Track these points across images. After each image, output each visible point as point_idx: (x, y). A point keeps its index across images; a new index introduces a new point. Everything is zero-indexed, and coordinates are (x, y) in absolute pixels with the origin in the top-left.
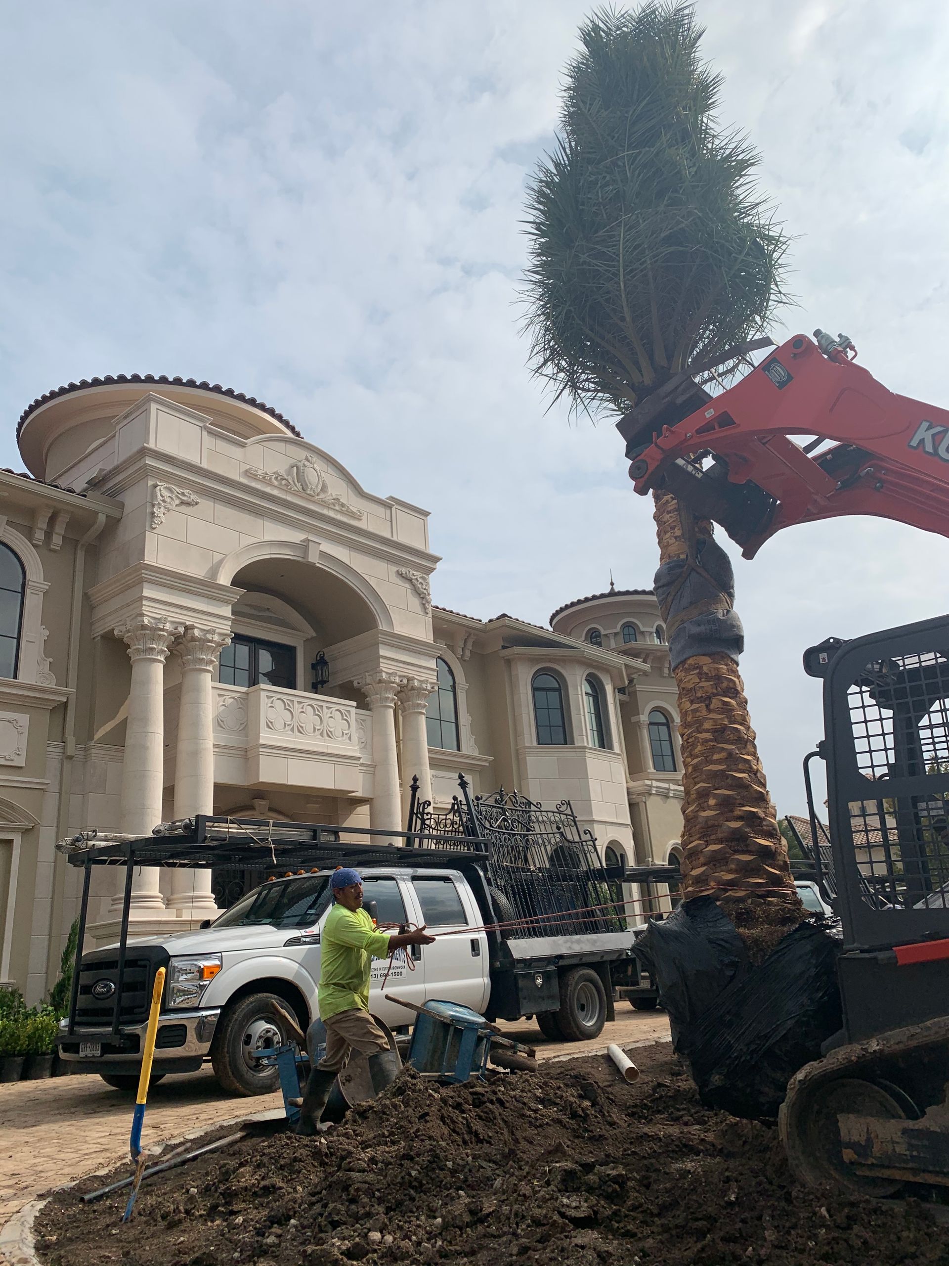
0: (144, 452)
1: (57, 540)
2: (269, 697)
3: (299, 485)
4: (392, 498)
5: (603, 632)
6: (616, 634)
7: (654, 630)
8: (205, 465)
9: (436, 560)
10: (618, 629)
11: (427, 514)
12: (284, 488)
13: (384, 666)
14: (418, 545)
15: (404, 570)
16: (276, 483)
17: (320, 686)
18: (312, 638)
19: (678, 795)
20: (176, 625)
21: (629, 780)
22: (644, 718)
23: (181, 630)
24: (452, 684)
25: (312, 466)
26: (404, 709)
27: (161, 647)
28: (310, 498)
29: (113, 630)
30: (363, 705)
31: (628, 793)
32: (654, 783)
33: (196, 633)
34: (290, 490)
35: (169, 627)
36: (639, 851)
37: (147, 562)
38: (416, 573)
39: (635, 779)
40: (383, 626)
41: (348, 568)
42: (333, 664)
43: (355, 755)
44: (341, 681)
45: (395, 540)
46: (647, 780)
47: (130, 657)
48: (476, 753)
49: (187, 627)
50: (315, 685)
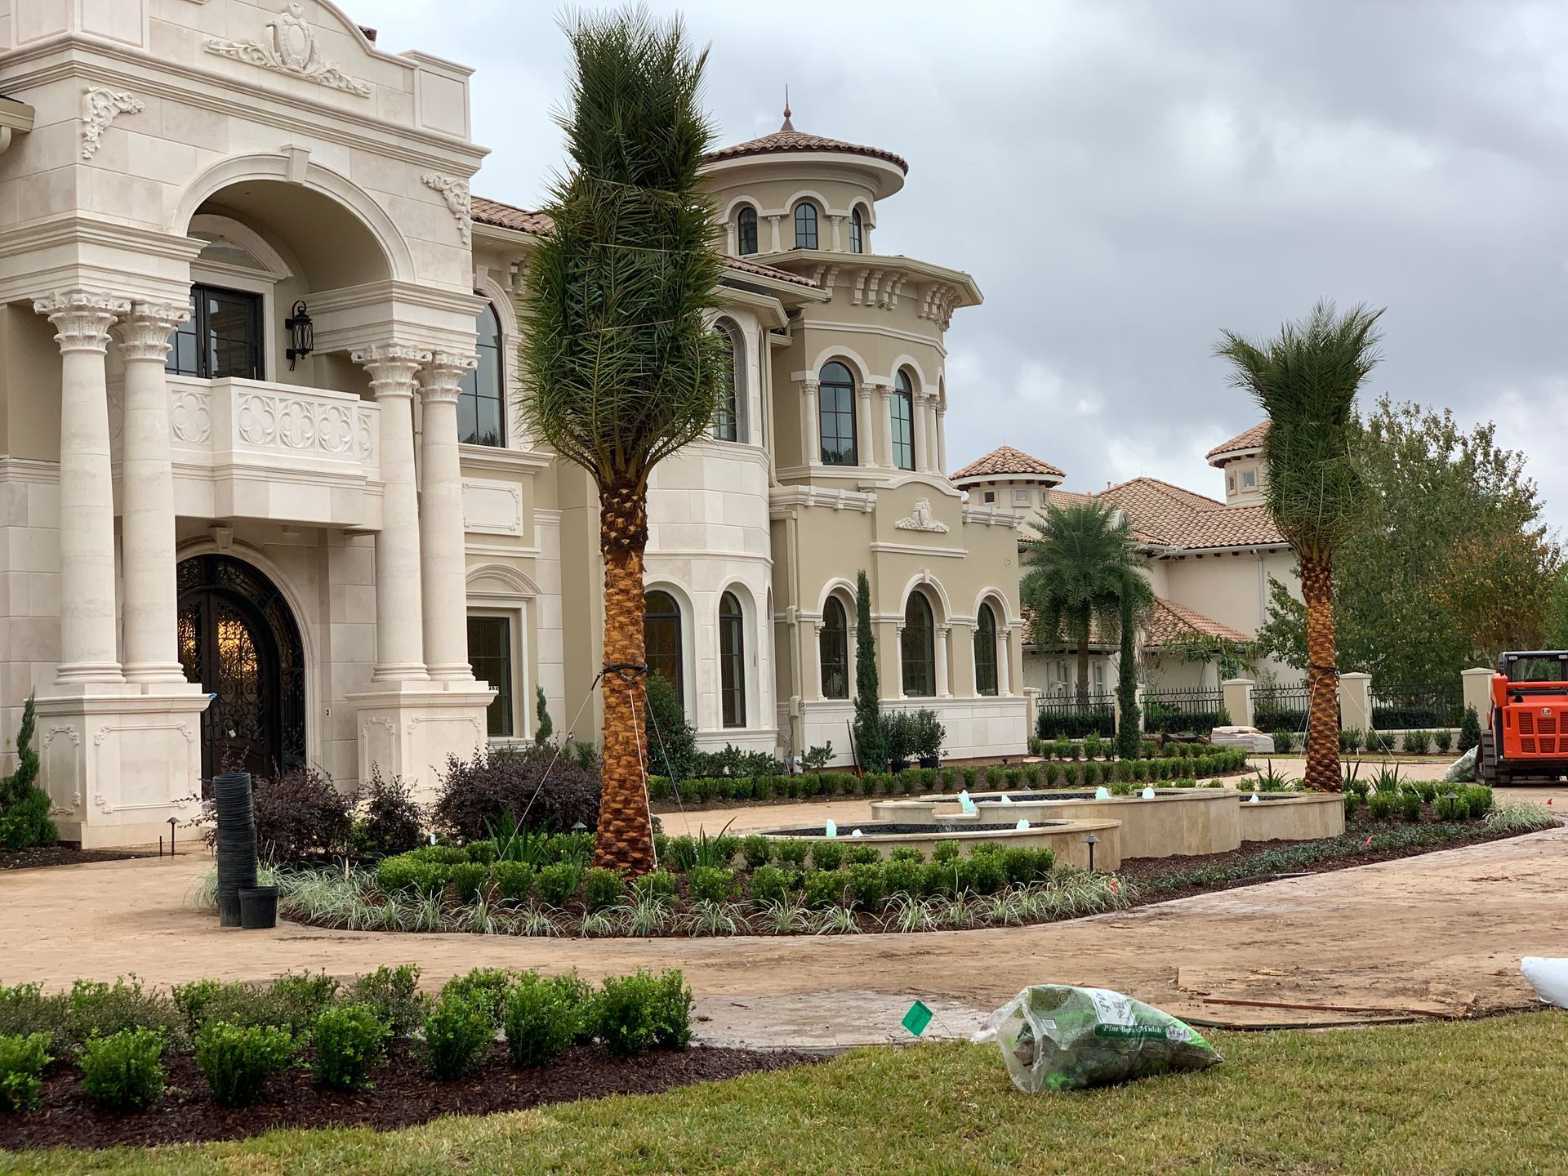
0: (66, 43)
2: (241, 395)
3: (277, 55)
4: (417, 55)
5: (761, 212)
6: (784, 217)
7: (849, 213)
8: (146, 51)
9: (481, 153)
10: (785, 209)
11: (467, 72)
12: (258, 63)
13: (399, 335)
14: (452, 133)
15: (430, 175)
16: (244, 57)
17: (298, 356)
18: (287, 279)
19: (854, 506)
20: (121, 301)
21: (775, 482)
22: (812, 376)
23: (128, 307)
24: (495, 333)
25: (296, 21)
26: (424, 395)
27: (101, 332)
28: (293, 75)
29: (30, 303)
30: (368, 394)
31: (771, 504)
32: (813, 489)
33: (145, 310)
34: (264, 68)
35: (113, 305)
36: (779, 596)
37: (80, 214)
38: (449, 179)
39: (784, 482)
40: (399, 274)
41: (349, 185)
42: (319, 323)
43: (359, 472)
44: (329, 348)
45: (419, 128)
46: (806, 481)
47: (58, 346)
48: (528, 448)
49: (134, 303)
50: (290, 355)
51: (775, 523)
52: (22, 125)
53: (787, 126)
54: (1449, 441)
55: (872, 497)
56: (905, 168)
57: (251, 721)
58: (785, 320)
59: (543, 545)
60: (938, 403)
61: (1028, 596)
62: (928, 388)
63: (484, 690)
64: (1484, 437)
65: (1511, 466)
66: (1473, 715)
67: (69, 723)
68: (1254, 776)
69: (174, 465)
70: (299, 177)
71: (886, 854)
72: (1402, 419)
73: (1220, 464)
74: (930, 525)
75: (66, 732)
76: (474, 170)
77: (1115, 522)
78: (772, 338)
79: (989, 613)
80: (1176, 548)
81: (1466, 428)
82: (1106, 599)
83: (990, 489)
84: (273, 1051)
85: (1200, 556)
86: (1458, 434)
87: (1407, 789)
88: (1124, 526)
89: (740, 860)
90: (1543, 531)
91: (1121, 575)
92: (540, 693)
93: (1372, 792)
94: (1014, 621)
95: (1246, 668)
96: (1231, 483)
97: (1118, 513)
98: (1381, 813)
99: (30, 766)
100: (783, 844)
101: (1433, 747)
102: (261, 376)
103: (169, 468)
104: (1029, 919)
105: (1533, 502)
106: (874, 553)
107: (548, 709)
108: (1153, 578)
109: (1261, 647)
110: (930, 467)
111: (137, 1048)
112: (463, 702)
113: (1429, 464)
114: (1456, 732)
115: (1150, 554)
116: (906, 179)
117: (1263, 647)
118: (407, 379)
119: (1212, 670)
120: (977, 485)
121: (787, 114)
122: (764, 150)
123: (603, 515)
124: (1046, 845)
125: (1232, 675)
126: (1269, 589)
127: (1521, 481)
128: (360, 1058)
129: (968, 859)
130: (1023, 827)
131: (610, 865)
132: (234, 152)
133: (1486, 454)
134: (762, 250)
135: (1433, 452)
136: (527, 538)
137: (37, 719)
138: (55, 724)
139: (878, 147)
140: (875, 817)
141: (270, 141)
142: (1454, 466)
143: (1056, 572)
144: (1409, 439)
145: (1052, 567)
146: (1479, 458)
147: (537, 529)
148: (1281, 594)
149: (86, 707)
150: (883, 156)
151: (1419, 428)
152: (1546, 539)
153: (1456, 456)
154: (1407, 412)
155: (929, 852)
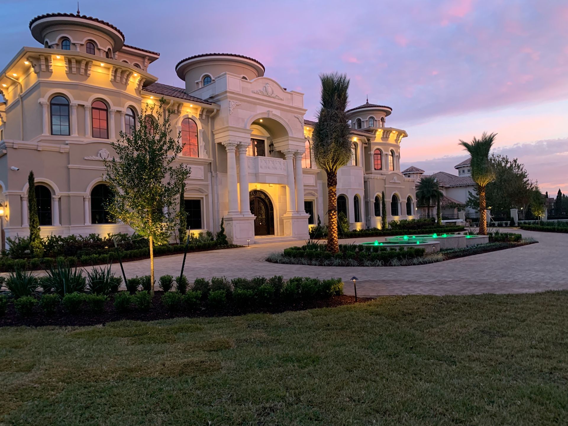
0: (226, 92)
1: (204, 117)
2: (261, 159)
3: (266, 93)
4: (292, 91)
5: (362, 120)
6: (367, 121)
7: (380, 119)
8: (241, 93)
9: (306, 110)
10: (367, 119)
11: (303, 94)
12: (262, 94)
13: (290, 147)
14: (300, 106)
15: (296, 115)
16: (260, 93)
18: (269, 137)
19: (381, 178)
21: (365, 174)
22: (373, 153)
23: (239, 143)
25: (270, 86)
26: (295, 159)
27: (234, 148)
28: (269, 97)
29: (221, 143)
30: (284, 159)
31: (364, 178)
32: (373, 175)
33: (242, 144)
34: (264, 95)
35: (236, 143)
36: (366, 196)
37: (230, 125)
38: (300, 116)
39: (367, 174)
40: (290, 135)
41: (280, 118)
42: (275, 145)
43: (283, 174)
44: (277, 150)
45: (294, 106)
46: (371, 173)
47: (226, 151)
48: (316, 168)
49: (240, 142)
50: (270, 152)
51: (365, 182)
52: (218, 108)
53: (367, 102)
54: (507, 162)
55: (385, 176)
56: (392, 110)
57: (264, 221)
58: (367, 141)
59: (319, 187)
60: (399, 157)
61: (417, 196)
62: (396, 154)
63: (308, 215)
64: (515, 161)
65: (521, 167)
66: (513, 219)
67: (230, 222)
68: (467, 231)
69: (249, 173)
70: (271, 117)
71: (388, 249)
72: (497, 158)
73: (457, 168)
74: (396, 182)
75: (230, 224)
76: (304, 114)
77: (435, 181)
78: (364, 145)
79: (409, 199)
80: (448, 186)
81: (511, 160)
82: (433, 196)
83: (409, 175)
84: (249, 295)
85: (453, 187)
86: (509, 161)
87: (502, 234)
88: (437, 182)
89: (357, 250)
90: (528, 180)
91: (436, 191)
92: (318, 216)
93: (494, 235)
94: (414, 200)
95: (463, 209)
96: (460, 172)
97: (436, 179)
98: (496, 240)
99: (223, 230)
100: (366, 246)
101: (504, 225)
102: (265, 156)
103: (247, 174)
104: (420, 263)
105: (526, 174)
106: (385, 188)
107: (320, 219)
108: (444, 192)
109: (466, 205)
110: (397, 170)
111: (220, 294)
112: (303, 218)
113: (502, 167)
114: (509, 222)
115: (442, 187)
116: (392, 112)
117: (467, 205)
118: (292, 155)
119: (456, 210)
120: (406, 174)
121: (367, 100)
122: (363, 108)
123: (328, 179)
124: (423, 247)
125: (460, 211)
126: (468, 193)
127: (523, 170)
128: (268, 297)
129: (406, 250)
130: (418, 243)
131: (329, 251)
132: (258, 112)
133: (515, 165)
134: (362, 128)
135: (503, 164)
136: (316, 186)
137: (224, 221)
138: (227, 222)
139: (386, 106)
140: (386, 240)
141: (264, 110)
142: (508, 167)
143: (423, 191)
144: (498, 162)
145: (421, 190)
146: (514, 165)
147: (318, 184)
148: (471, 194)
149: (233, 219)
150: (387, 107)
151: (501, 159)
152: (529, 182)
153: (509, 165)
154: (498, 157)
155: (397, 248)
